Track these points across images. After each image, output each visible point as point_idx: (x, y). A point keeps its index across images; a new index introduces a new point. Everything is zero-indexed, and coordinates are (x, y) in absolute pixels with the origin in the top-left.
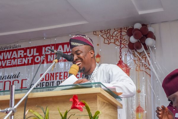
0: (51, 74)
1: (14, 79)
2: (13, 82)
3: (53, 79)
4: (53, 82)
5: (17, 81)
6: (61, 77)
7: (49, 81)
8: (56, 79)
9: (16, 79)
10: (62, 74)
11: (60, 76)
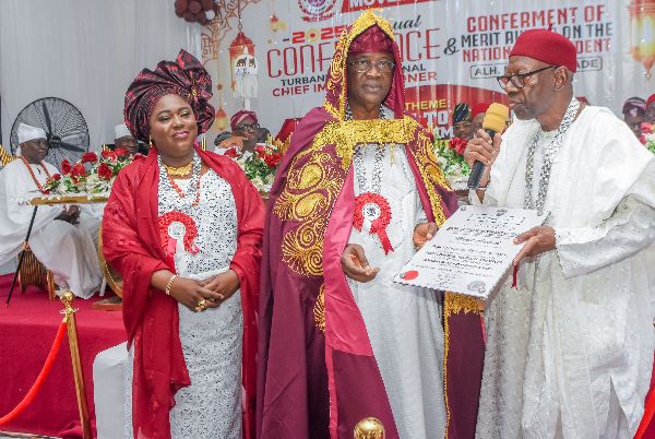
0: (491, 17)
1: (408, 30)
2: (408, 36)
3: (497, 28)
4: (497, 34)
5: (416, 34)
6: (516, 24)
7: (488, 32)
8: (503, 28)
9: (414, 29)
10: (518, 17)
11: (513, 21)
